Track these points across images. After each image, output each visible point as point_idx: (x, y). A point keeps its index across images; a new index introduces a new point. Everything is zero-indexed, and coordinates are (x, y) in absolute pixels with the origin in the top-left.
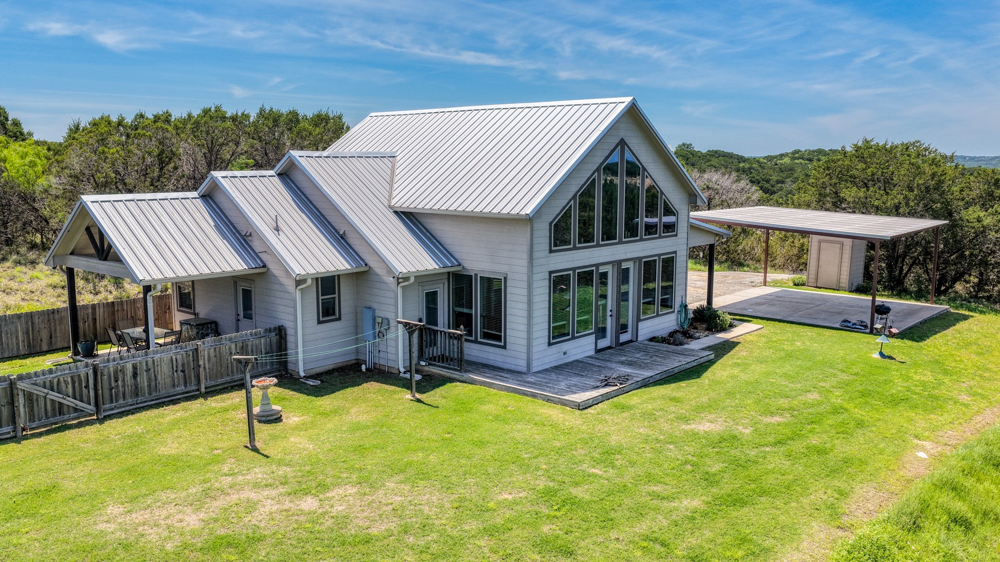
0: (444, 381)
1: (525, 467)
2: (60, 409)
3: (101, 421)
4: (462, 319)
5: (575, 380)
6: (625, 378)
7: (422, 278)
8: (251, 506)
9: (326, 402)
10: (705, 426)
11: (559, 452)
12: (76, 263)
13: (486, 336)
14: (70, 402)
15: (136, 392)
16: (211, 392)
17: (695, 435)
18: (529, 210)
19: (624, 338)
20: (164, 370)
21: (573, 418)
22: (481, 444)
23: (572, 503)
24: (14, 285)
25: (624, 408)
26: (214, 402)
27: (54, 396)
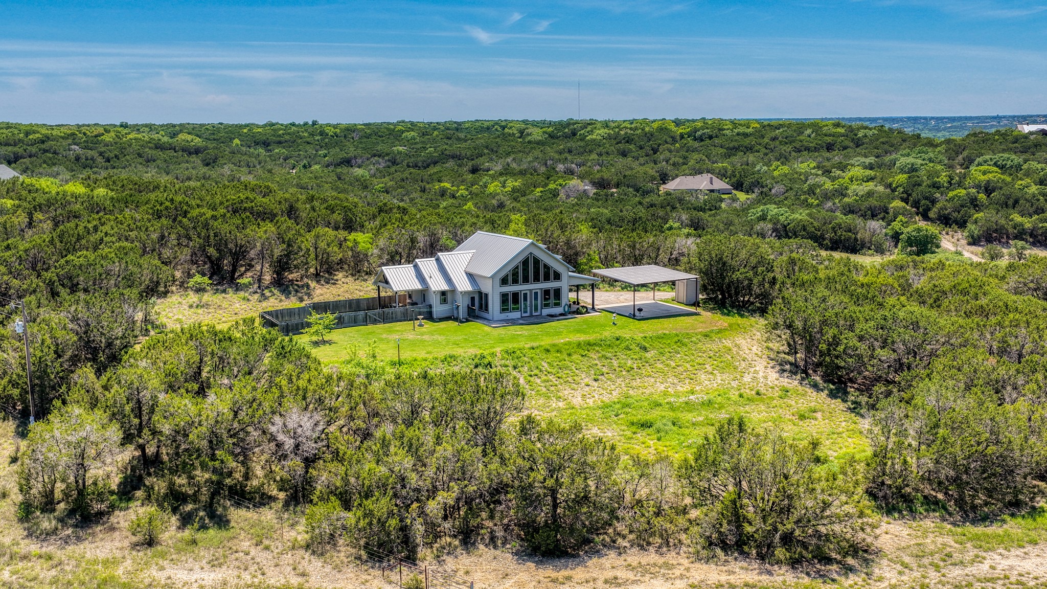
0: (471, 321)
2: (376, 320)
3: (384, 324)
4: (481, 305)
5: (502, 322)
7: (471, 293)
9: (436, 324)
11: (477, 334)
12: (380, 284)
13: (485, 310)
14: (378, 319)
15: (392, 318)
16: (411, 320)
18: (490, 276)
19: (536, 314)
20: (399, 314)
21: (489, 330)
22: (462, 332)
24: (361, 288)
25: (506, 329)
27: (375, 317)
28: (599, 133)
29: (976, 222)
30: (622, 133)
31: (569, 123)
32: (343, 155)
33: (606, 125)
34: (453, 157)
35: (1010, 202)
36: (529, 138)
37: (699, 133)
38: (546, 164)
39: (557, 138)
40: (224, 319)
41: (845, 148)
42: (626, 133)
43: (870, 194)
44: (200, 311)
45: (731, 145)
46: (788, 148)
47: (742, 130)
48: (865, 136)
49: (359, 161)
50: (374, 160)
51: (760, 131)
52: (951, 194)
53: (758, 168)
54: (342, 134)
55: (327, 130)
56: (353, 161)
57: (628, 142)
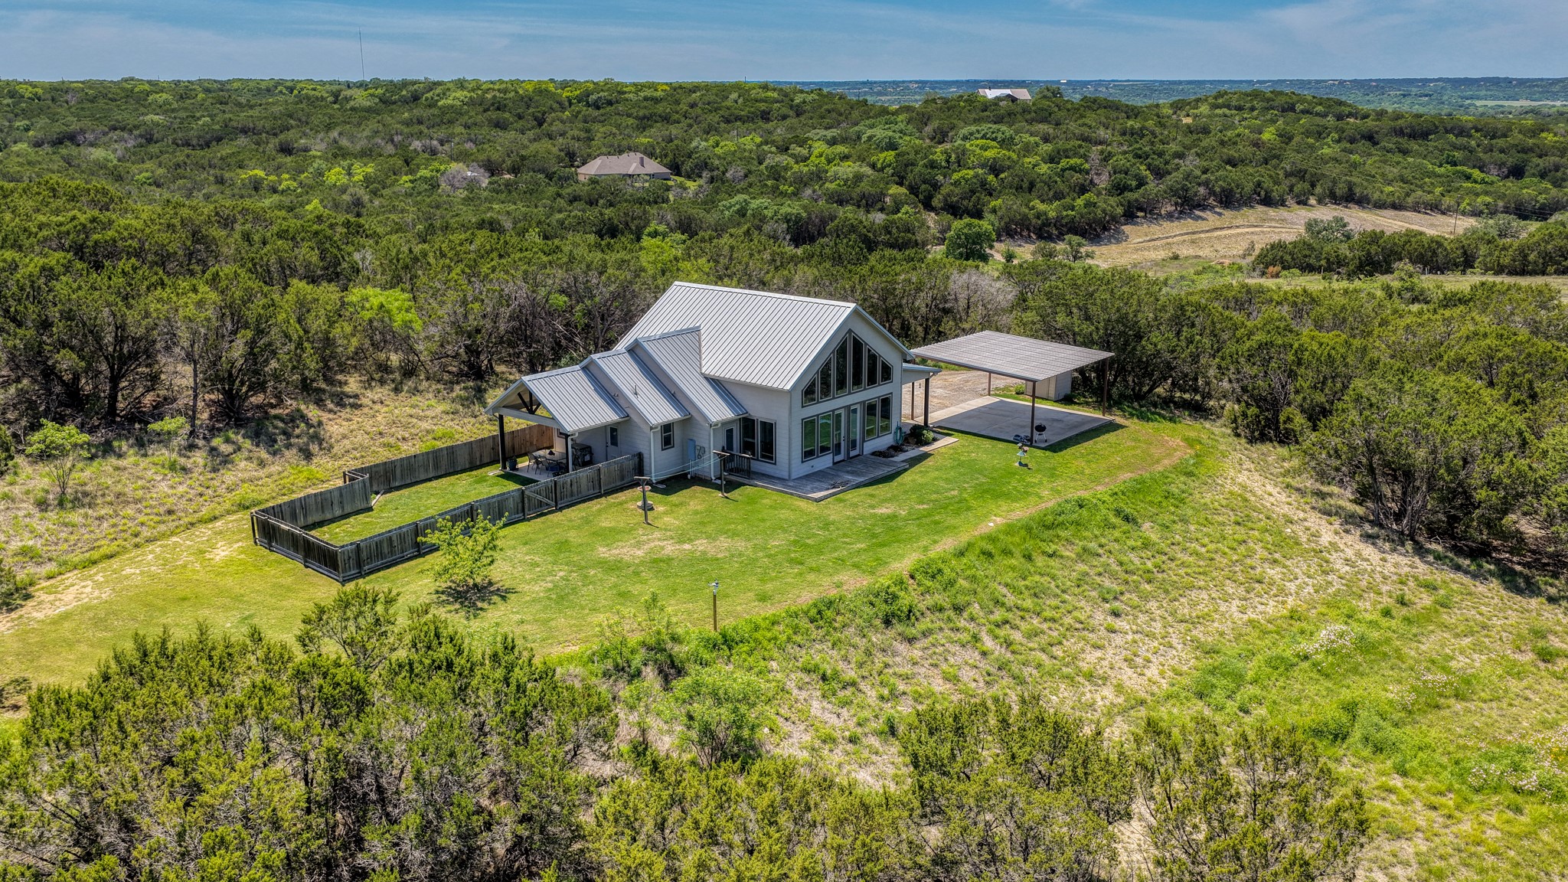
0: (739, 485)
1: (785, 531)
3: (561, 509)
4: (748, 447)
5: (817, 484)
6: (847, 483)
7: (724, 423)
8: (663, 548)
9: (674, 498)
10: (883, 511)
11: (802, 524)
13: (763, 456)
14: (546, 500)
16: (608, 493)
17: (875, 515)
18: (788, 387)
19: (853, 453)
21: (812, 507)
22: (763, 520)
23: (807, 546)
25: (841, 501)
26: (621, 496)
27: (539, 497)
28: (458, 96)
29: (994, 211)
30: (489, 96)
31: (405, 84)
32: (58, 128)
33: (461, 84)
34: (245, 131)
35: (1025, 185)
36: (352, 103)
37: (594, 97)
38: (392, 141)
39: (394, 103)
40: (146, 533)
41: (784, 117)
42: (494, 97)
43: (858, 178)
44: (75, 517)
45: (641, 114)
46: (713, 118)
47: (648, 93)
48: (804, 102)
49: (90, 137)
50: (115, 135)
51: (672, 95)
52: (955, 176)
53: (694, 144)
54: (48, 96)
55: (21, 89)
56: (80, 138)
57: (498, 109)
